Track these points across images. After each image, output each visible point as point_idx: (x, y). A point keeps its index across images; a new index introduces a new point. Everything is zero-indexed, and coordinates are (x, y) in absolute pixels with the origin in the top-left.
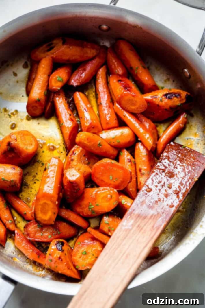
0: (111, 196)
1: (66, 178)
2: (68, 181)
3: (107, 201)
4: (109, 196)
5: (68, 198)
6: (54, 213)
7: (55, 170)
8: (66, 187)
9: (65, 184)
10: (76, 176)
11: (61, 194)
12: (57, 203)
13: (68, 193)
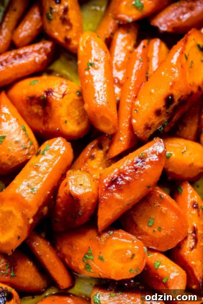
0: (133, 255)
1: (66, 184)
2: (67, 192)
3: (122, 261)
4: (129, 253)
5: (56, 221)
6: (19, 238)
7: (54, 162)
8: (59, 200)
9: (61, 193)
10: (85, 189)
11: (46, 209)
12: (31, 221)
13: (59, 213)
